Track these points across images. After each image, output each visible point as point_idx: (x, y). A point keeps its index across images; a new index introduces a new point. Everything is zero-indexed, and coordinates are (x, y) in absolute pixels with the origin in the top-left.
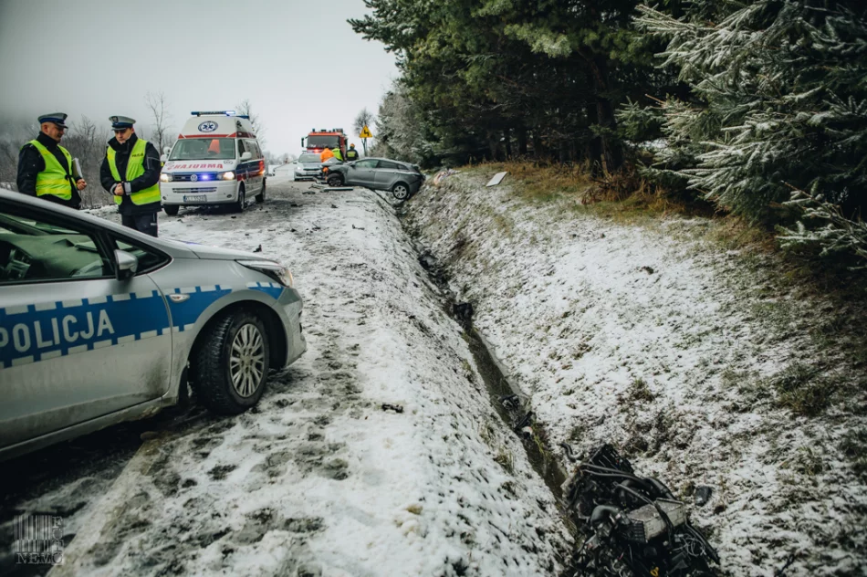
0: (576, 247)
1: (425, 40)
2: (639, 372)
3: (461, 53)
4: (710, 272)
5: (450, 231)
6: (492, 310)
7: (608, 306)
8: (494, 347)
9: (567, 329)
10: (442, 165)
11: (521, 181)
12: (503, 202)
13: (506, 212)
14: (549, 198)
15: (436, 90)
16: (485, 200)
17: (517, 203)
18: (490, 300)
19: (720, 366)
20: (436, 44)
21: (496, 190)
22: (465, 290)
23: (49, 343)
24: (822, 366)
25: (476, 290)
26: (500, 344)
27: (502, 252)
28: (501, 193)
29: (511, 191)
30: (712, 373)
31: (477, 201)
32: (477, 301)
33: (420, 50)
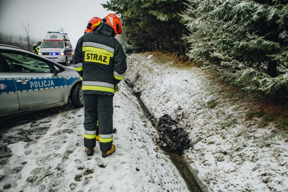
0: (169, 75)
1: (127, 11)
2: (180, 104)
3: (138, 17)
4: (200, 80)
5: (135, 73)
6: (146, 94)
7: (175, 89)
8: (146, 103)
9: (165, 96)
10: (133, 52)
11: (157, 58)
12: (151, 64)
13: (151, 67)
14: (164, 62)
15: (130, 28)
16: (145, 63)
17: (154, 64)
18: (145, 91)
19: (197, 101)
20: (130, 13)
21: (149, 60)
22: (138, 89)
23: (41, 86)
24: (217, 99)
25: (141, 89)
26: (147, 102)
27: (149, 78)
28: (150, 61)
29: (153, 61)
30: (195, 102)
31: (143, 64)
32: (141, 92)
33: (125, 15)
